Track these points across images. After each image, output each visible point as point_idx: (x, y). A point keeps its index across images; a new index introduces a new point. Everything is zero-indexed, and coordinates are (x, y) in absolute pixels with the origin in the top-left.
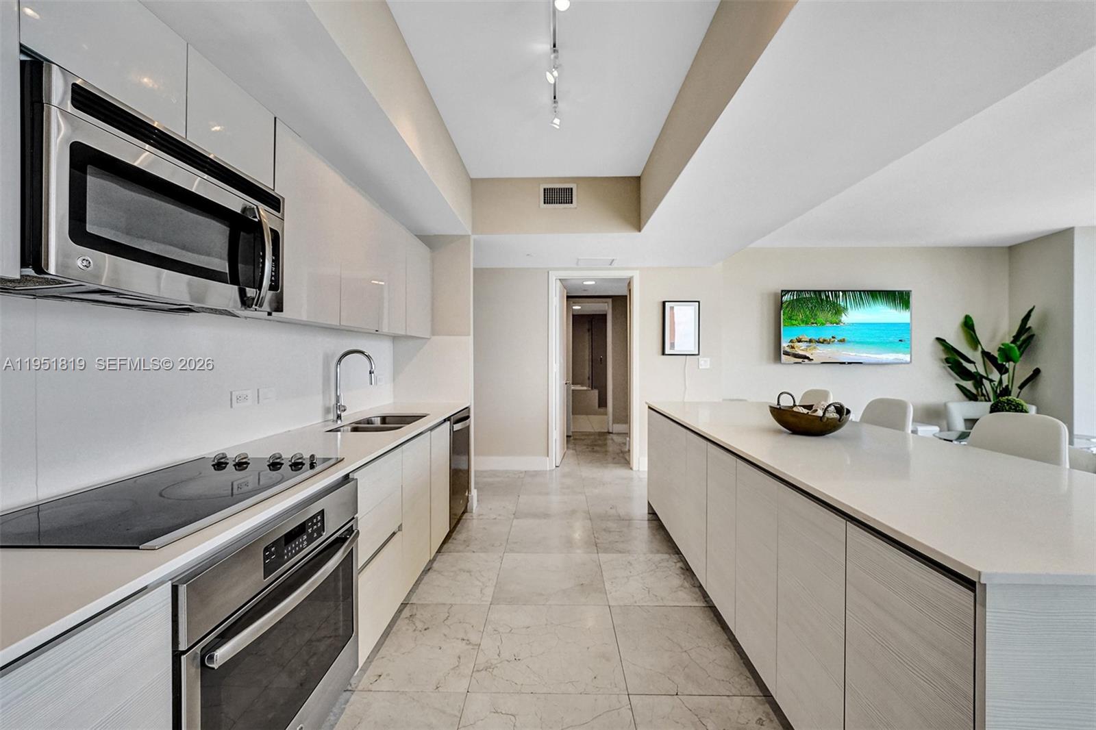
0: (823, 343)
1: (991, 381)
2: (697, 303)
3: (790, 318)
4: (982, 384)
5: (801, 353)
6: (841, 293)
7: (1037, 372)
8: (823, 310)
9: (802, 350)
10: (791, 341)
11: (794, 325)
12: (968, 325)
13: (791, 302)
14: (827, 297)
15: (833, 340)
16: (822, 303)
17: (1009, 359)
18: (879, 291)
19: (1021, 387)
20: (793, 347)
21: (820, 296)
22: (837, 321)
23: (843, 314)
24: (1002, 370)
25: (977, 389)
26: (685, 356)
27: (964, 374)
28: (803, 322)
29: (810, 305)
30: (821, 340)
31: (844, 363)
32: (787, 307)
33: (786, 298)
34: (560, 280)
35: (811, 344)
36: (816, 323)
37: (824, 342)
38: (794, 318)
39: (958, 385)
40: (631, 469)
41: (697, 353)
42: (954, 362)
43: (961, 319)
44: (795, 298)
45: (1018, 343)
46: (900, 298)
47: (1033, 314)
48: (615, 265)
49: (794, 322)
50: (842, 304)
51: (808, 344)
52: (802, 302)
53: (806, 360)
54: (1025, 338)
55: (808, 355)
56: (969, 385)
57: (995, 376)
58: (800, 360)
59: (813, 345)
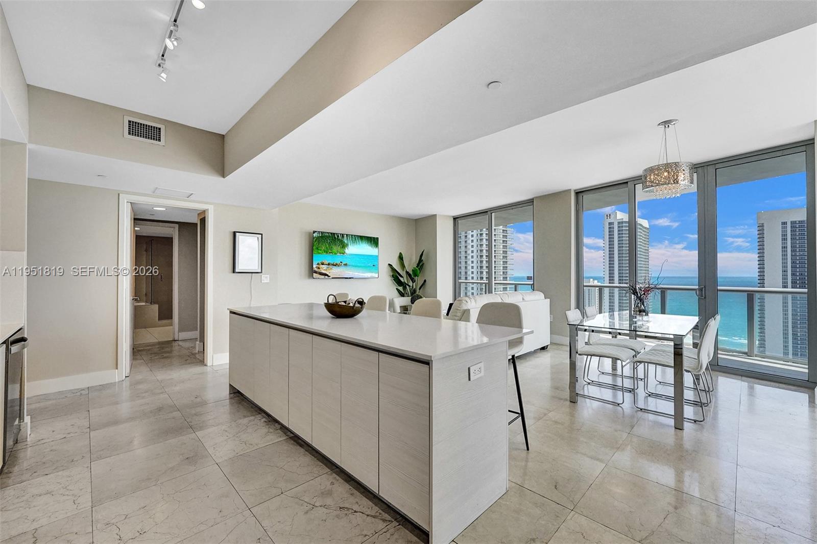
1: (409, 286)
2: (260, 235)
3: (317, 249)
4: (406, 288)
5: (323, 272)
6: (345, 236)
7: (425, 281)
8: (336, 245)
9: (324, 270)
10: (318, 264)
11: (319, 253)
12: (401, 258)
13: (318, 238)
14: (338, 236)
15: (341, 264)
16: (335, 240)
17: (416, 275)
18: (364, 237)
19: (420, 289)
20: (319, 268)
21: (334, 235)
22: (343, 252)
23: (346, 248)
24: (413, 281)
25: (404, 290)
26: (251, 274)
27: (399, 283)
28: (325, 252)
29: (329, 241)
31: (347, 278)
32: (315, 241)
33: (315, 235)
34: (131, 203)
36: (332, 253)
37: (336, 265)
38: (320, 248)
39: (397, 289)
40: (205, 365)
41: (260, 271)
42: (396, 277)
43: (398, 255)
44: (320, 236)
45: (419, 267)
46: (374, 241)
47: (424, 253)
48: (192, 198)
49: (320, 251)
50: (345, 241)
51: (328, 266)
52: (324, 238)
53: (326, 277)
54: (421, 264)
55: (327, 273)
56: (401, 288)
57: (411, 284)
58: (323, 277)
59: (331, 267)
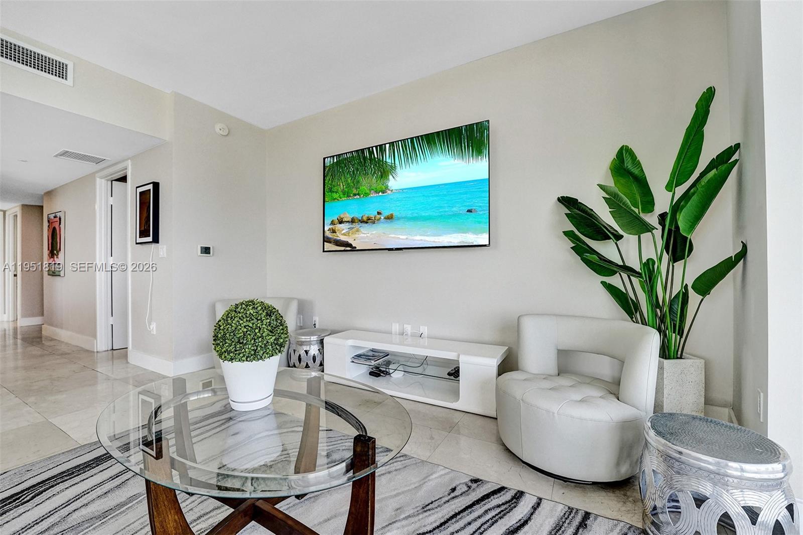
0: (367, 223)
5: (343, 238)
6: (387, 146)
8: (367, 174)
10: (334, 223)
11: (336, 198)
13: (331, 168)
14: (372, 154)
15: (378, 216)
16: (365, 162)
18: (439, 133)
20: (334, 231)
21: (363, 154)
22: (384, 188)
23: (391, 177)
28: (344, 194)
30: (365, 219)
33: (327, 162)
35: (354, 225)
36: (358, 194)
37: (368, 221)
38: (336, 189)
44: (335, 160)
46: (471, 137)
49: (335, 195)
50: (389, 161)
51: (351, 226)
52: (343, 165)
53: (348, 249)
55: (350, 241)
58: (342, 249)
59: (356, 226)
